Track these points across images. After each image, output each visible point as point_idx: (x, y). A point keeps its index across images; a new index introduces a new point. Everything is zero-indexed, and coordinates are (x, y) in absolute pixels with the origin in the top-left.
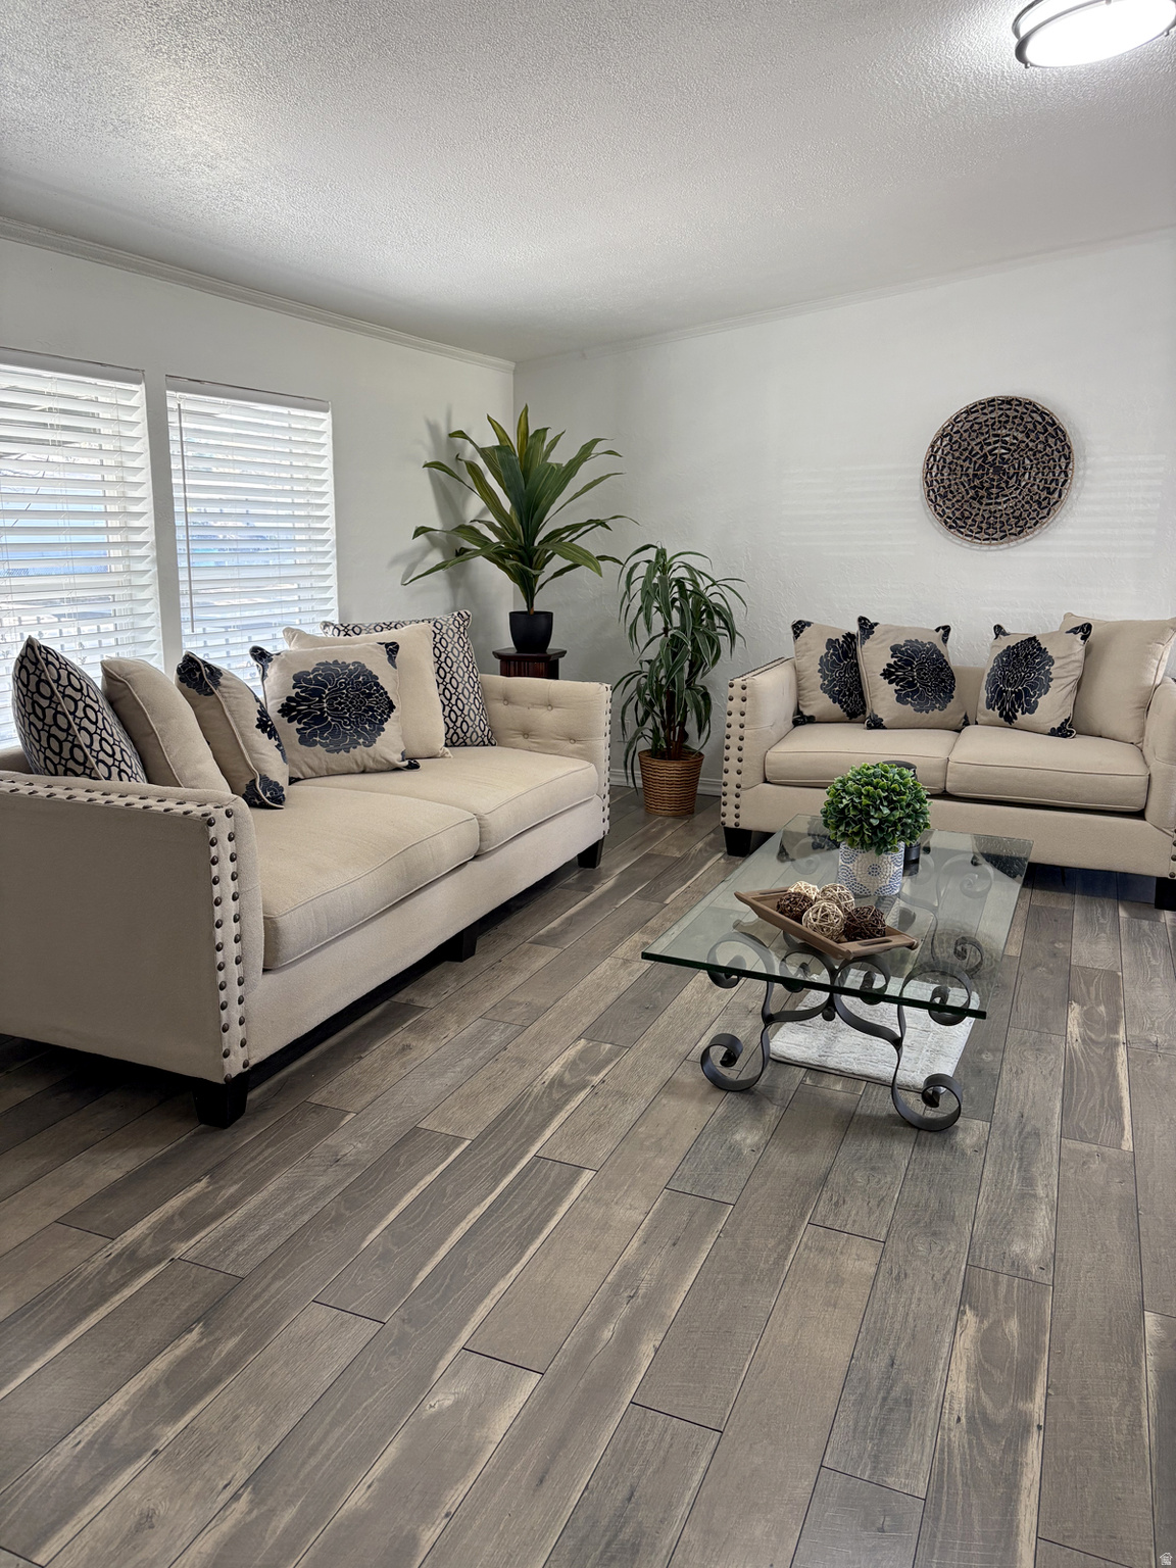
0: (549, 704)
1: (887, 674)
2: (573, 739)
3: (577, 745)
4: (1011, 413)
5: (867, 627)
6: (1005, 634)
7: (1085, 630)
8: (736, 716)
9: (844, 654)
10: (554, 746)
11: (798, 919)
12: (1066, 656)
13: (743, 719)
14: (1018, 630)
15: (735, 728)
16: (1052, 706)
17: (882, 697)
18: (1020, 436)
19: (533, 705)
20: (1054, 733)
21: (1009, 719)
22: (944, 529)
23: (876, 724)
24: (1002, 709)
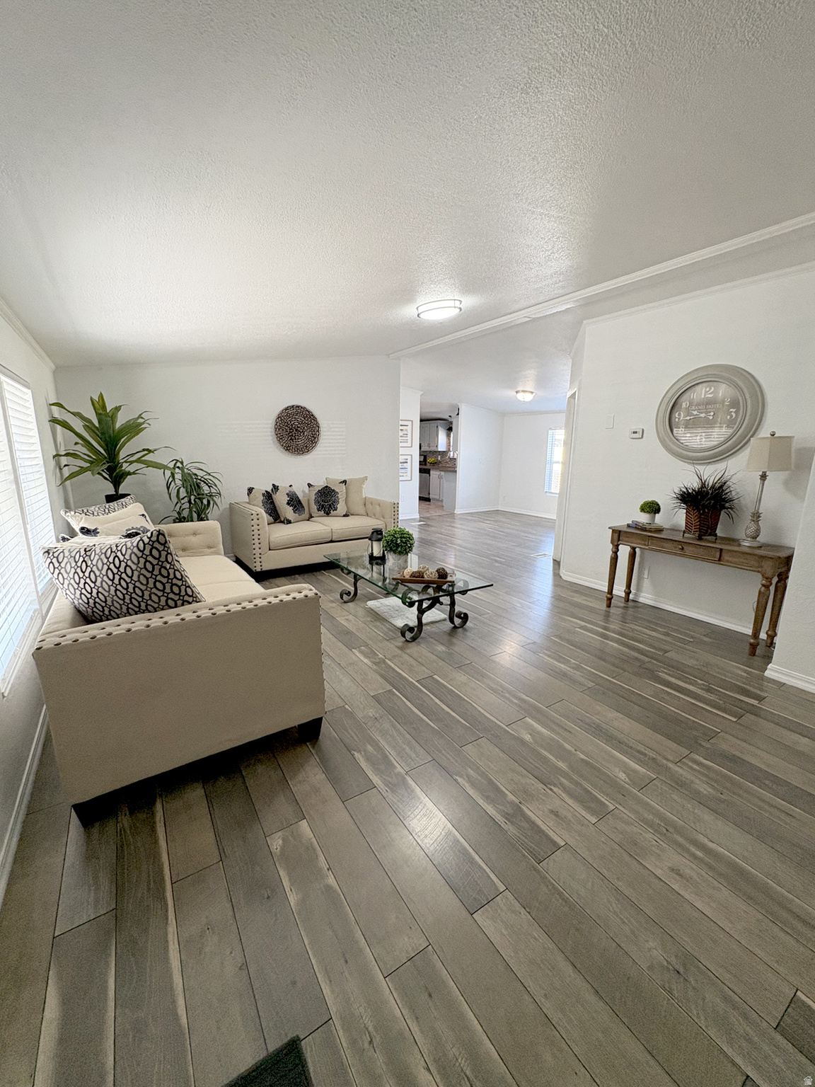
0: (195, 534)
1: (288, 504)
2: (210, 547)
3: (212, 549)
4: (299, 411)
5: (275, 488)
6: (312, 486)
7: (345, 482)
8: (255, 527)
9: (268, 498)
10: (201, 552)
11: (423, 577)
12: (341, 490)
13: (258, 527)
14: (320, 483)
15: (256, 531)
16: (341, 508)
17: (288, 512)
18: (303, 419)
19: (187, 535)
20: (344, 516)
21: (328, 514)
22: (284, 451)
23: (289, 522)
24: (325, 511)
